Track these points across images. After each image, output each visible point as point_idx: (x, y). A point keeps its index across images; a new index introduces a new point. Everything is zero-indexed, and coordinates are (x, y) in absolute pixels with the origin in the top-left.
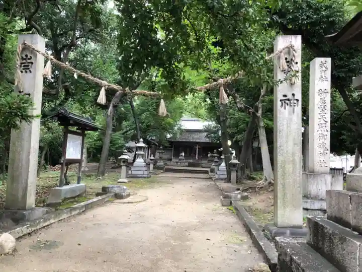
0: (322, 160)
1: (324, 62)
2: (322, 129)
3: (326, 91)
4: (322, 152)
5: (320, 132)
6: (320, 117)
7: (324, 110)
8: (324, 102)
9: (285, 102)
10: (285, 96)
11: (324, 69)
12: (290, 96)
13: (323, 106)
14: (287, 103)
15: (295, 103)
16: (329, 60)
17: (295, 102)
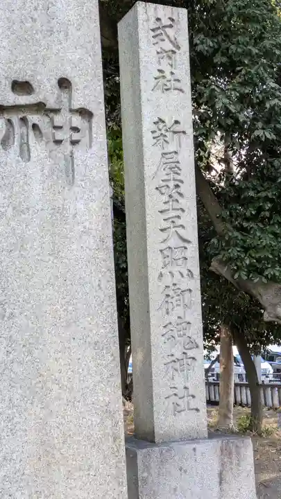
0: (181, 387)
1: (166, 22)
2: (175, 270)
3: (177, 128)
4: (178, 355)
5: (168, 280)
6: (165, 225)
7: (176, 196)
8: (175, 168)
9: (24, 120)
10: (21, 86)
11: (168, 46)
12: (47, 92)
13: (171, 184)
14: (35, 127)
15: (76, 129)
16: (182, 14)
17: (77, 121)
